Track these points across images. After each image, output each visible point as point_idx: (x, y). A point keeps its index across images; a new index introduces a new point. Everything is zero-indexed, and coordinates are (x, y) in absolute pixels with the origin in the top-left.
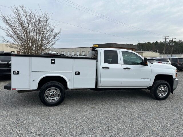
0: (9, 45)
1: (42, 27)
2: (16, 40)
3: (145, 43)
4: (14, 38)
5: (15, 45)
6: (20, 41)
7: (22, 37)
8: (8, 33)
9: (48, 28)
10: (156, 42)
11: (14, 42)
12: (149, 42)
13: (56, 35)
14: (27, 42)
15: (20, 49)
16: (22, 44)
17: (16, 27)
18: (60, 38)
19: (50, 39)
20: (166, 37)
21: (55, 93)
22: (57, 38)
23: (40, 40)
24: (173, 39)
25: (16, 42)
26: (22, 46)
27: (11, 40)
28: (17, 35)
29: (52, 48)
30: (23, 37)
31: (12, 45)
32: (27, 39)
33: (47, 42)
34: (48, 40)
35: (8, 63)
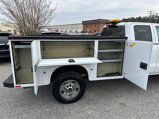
0: (6, 24)
1: (37, 3)
2: (11, 19)
3: (129, 19)
4: (9, 16)
5: (12, 23)
6: (15, 19)
7: (17, 15)
8: (3, 11)
9: (43, 4)
10: (140, 17)
11: (10, 21)
12: (133, 17)
13: (52, 11)
14: (23, 20)
15: (17, 28)
16: (19, 22)
17: (10, 4)
18: (56, 15)
19: (46, 16)
20: (151, 12)
21: (73, 87)
22: (53, 15)
23: (36, 17)
24: (157, 13)
25: (11, 20)
26: (18, 24)
27: (7, 19)
28: (12, 12)
29: (48, 26)
30: (19, 15)
31: (8, 24)
32: (23, 17)
33: (43, 20)
34: (44, 17)
35: (6, 45)
